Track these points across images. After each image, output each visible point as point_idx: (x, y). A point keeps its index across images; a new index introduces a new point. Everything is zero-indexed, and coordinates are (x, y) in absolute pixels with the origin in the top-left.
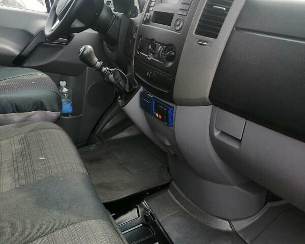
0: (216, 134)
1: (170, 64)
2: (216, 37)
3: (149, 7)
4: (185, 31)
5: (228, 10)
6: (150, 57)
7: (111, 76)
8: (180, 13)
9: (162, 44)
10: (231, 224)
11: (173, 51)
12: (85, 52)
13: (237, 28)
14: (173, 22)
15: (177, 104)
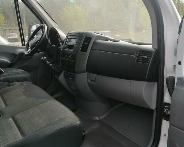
0: (89, 81)
1: (73, 61)
2: (86, 52)
3: (66, 43)
4: (77, 50)
5: (89, 44)
6: (67, 60)
7: (53, 67)
8: (76, 45)
9: (71, 55)
10: (99, 118)
11: (74, 57)
12: (43, 59)
13: (92, 49)
14: (74, 48)
15: (76, 73)
